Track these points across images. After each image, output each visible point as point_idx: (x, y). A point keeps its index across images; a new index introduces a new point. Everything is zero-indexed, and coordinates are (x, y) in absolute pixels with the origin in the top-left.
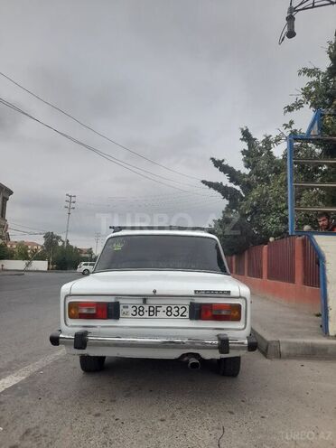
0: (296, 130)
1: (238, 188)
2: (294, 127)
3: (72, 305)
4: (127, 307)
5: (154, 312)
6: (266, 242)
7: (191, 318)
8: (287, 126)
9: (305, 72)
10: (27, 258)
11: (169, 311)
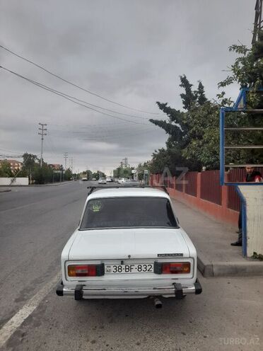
0: (226, 99)
1: (178, 125)
2: (225, 97)
3: (70, 268)
4: (110, 267)
5: (129, 269)
6: (200, 170)
7: (156, 272)
8: (219, 96)
9: (234, 48)
10: (11, 176)
11: (139, 268)
